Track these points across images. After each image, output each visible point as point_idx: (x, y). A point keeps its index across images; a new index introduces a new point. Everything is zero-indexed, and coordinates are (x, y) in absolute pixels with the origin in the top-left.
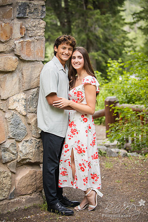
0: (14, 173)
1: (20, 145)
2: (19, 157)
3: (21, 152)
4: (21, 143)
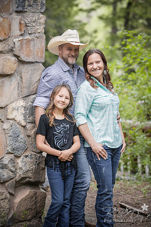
0: (13, 195)
1: (19, 161)
2: (18, 175)
3: (21, 169)
4: (20, 159)
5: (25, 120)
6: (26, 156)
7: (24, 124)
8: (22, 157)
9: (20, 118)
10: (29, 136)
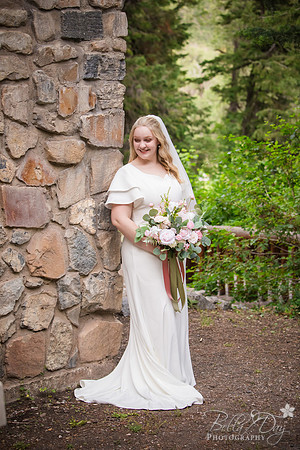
0: (77, 327)
1: (86, 281)
2: (84, 300)
3: (88, 292)
4: (88, 279)
5: (95, 225)
6: (96, 275)
7: (93, 231)
8: (90, 276)
9: (88, 224)
10: (100, 248)
